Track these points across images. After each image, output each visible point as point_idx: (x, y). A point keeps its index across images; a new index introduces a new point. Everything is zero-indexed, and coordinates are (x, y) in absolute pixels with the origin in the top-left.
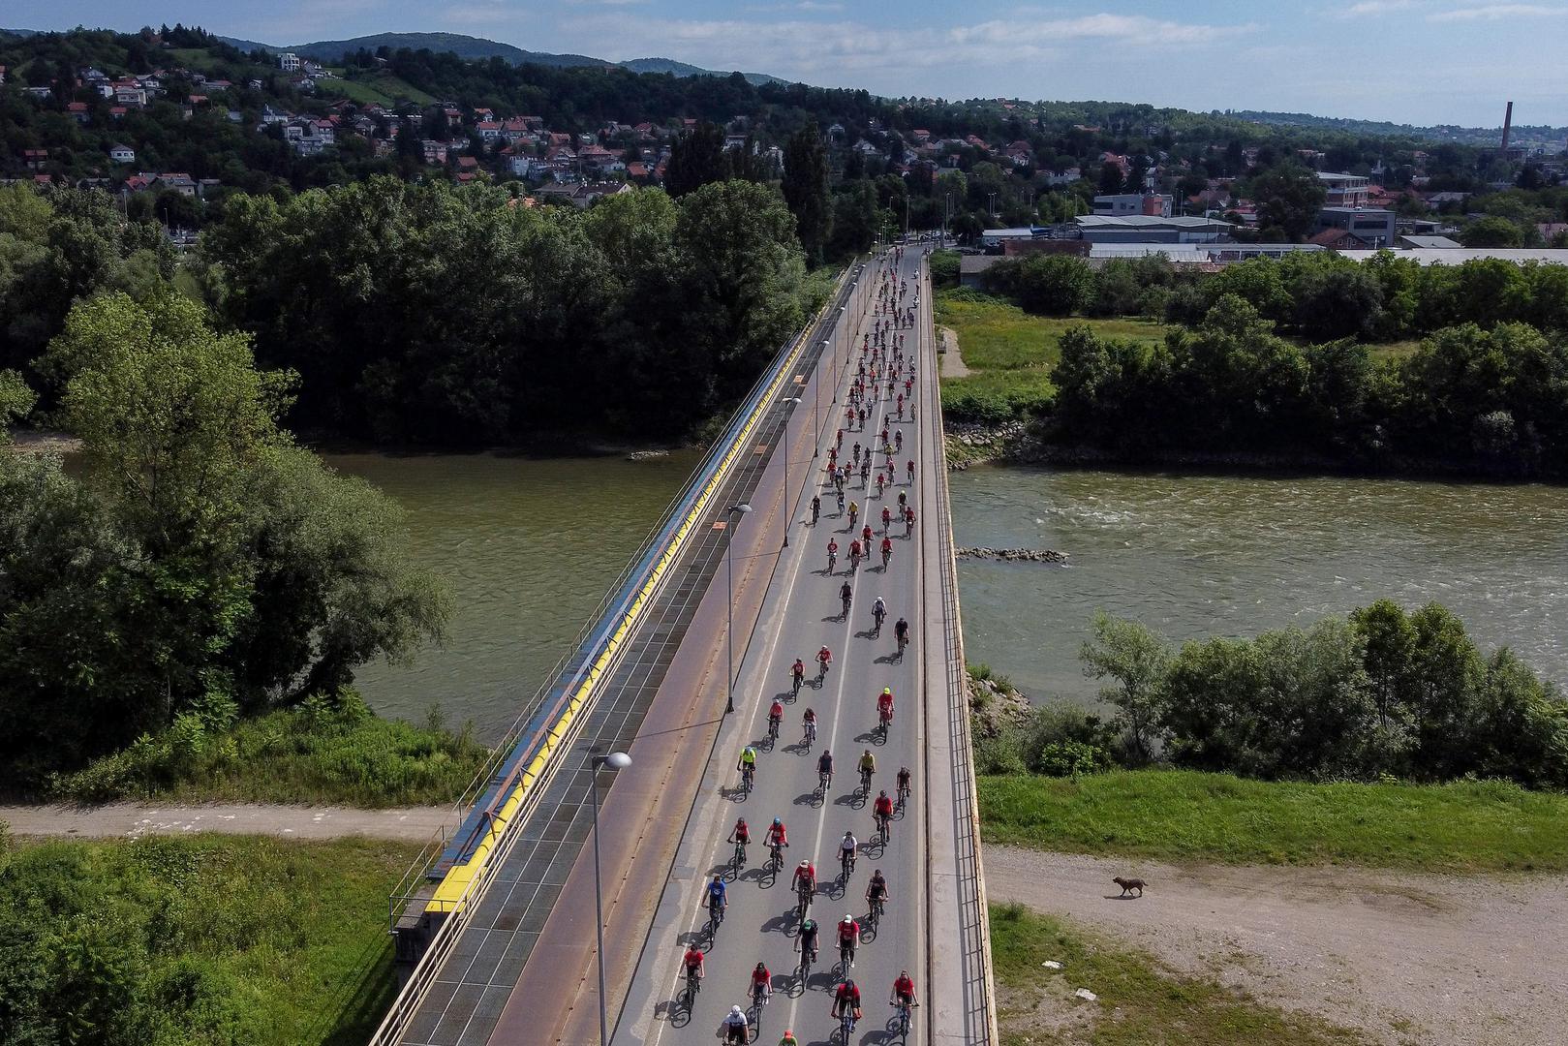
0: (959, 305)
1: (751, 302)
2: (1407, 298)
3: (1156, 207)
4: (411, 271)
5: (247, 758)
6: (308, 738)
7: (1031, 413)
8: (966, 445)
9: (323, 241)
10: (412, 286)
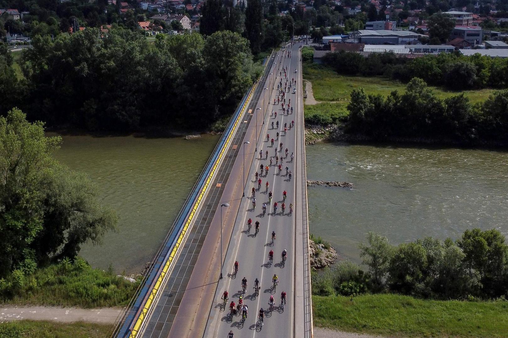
0: (313, 71)
1: (232, 78)
2: (486, 72)
3: (390, 26)
4: (102, 66)
5: (40, 286)
6: (64, 277)
7: (339, 121)
8: (314, 134)
9: (70, 54)
10: (103, 71)
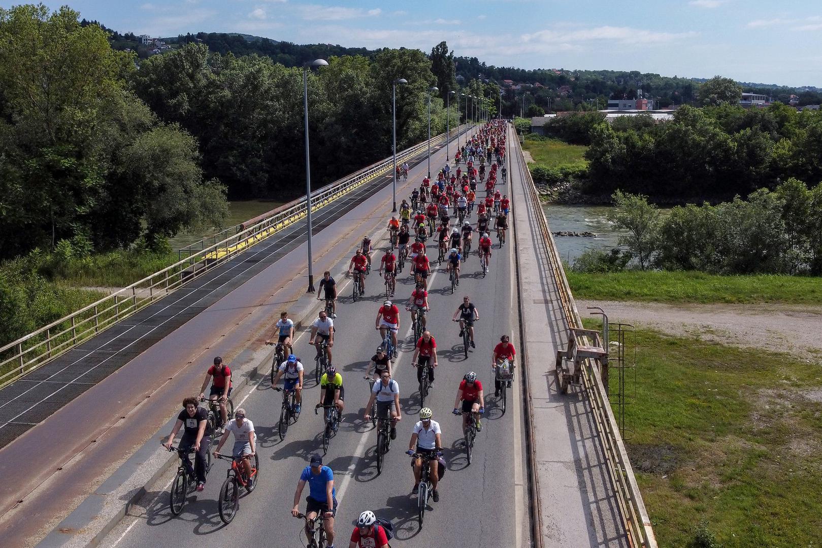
0: (531, 142)
3: (644, 106)
4: (211, 97)
5: (99, 268)
6: (137, 260)
7: (574, 177)
9: (160, 82)
10: (212, 105)
